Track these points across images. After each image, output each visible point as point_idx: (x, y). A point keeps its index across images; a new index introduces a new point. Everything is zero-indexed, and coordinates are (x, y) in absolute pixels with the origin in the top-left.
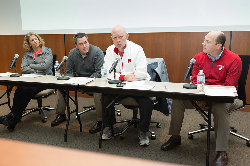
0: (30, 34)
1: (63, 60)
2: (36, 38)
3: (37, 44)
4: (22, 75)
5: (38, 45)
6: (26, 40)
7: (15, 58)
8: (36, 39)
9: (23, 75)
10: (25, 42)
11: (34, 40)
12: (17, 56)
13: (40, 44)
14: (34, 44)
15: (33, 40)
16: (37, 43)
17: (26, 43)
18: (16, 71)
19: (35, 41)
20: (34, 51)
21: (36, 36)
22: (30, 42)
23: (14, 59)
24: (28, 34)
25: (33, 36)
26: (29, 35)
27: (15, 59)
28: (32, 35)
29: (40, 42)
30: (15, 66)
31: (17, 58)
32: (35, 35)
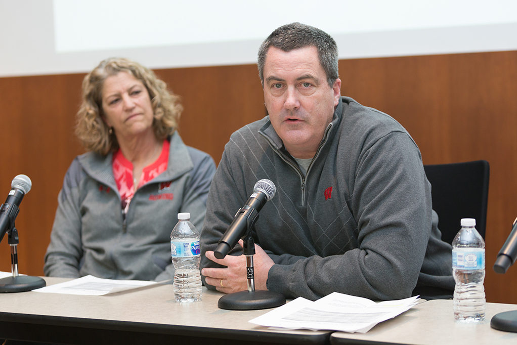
0: (109, 66)
1: (252, 203)
2: (136, 89)
3: (136, 121)
4: (43, 284)
5: (140, 124)
6: (89, 96)
7: (12, 193)
8: (133, 93)
9: (53, 284)
10: (87, 108)
11: (126, 96)
12: (22, 182)
13: (158, 117)
14: (124, 116)
15: (118, 98)
16: (137, 110)
17: (88, 114)
18: (15, 259)
19: (129, 101)
20: (124, 157)
21: (137, 75)
22: (105, 105)
23: (7, 201)
24: (100, 66)
25: (121, 75)
26: (101, 72)
27: (12, 201)
28: (115, 69)
29: (154, 108)
30: (10, 237)
31: (21, 197)
32: (134, 72)
